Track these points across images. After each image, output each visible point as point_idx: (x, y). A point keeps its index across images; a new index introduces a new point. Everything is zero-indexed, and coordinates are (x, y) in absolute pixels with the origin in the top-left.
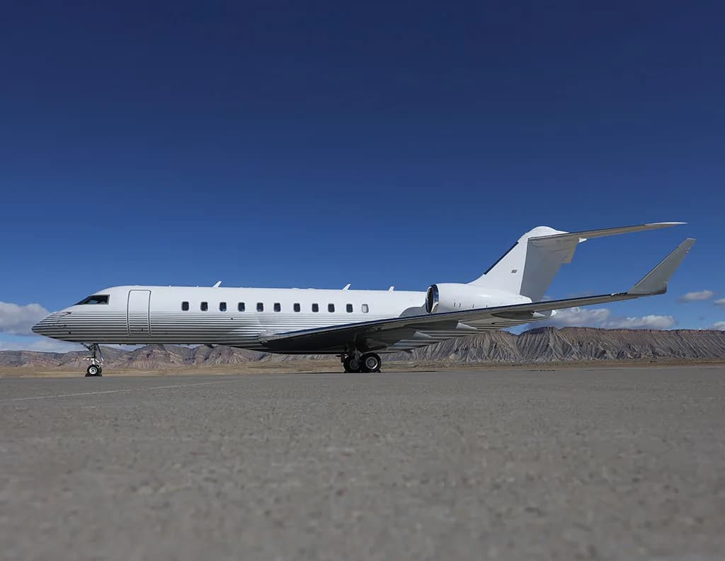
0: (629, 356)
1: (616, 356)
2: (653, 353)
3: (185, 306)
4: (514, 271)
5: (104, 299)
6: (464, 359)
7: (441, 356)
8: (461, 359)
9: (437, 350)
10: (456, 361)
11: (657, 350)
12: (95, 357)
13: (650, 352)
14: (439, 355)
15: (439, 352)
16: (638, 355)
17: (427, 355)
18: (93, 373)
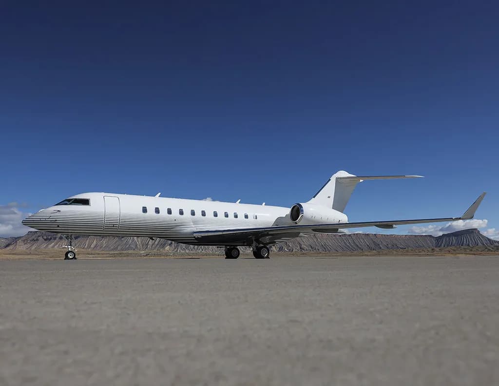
0: (286, 249)
1: (278, 249)
2: (301, 248)
3: (145, 210)
4: (329, 197)
5: (86, 202)
6: (176, 250)
7: (159, 248)
8: (173, 250)
9: (156, 243)
10: (170, 252)
11: (303, 246)
12: (71, 245)
13: (299, 247)
14: (158, 246)
15: (157, 245)
16: (291, 250)
17: (148, 247)
18: (71, 257)
